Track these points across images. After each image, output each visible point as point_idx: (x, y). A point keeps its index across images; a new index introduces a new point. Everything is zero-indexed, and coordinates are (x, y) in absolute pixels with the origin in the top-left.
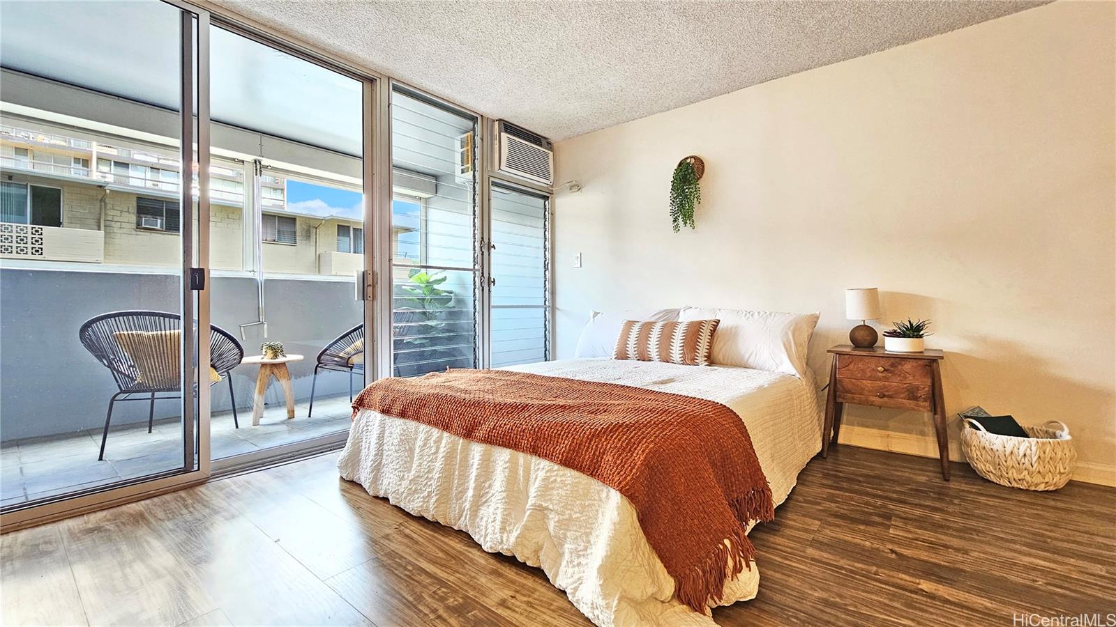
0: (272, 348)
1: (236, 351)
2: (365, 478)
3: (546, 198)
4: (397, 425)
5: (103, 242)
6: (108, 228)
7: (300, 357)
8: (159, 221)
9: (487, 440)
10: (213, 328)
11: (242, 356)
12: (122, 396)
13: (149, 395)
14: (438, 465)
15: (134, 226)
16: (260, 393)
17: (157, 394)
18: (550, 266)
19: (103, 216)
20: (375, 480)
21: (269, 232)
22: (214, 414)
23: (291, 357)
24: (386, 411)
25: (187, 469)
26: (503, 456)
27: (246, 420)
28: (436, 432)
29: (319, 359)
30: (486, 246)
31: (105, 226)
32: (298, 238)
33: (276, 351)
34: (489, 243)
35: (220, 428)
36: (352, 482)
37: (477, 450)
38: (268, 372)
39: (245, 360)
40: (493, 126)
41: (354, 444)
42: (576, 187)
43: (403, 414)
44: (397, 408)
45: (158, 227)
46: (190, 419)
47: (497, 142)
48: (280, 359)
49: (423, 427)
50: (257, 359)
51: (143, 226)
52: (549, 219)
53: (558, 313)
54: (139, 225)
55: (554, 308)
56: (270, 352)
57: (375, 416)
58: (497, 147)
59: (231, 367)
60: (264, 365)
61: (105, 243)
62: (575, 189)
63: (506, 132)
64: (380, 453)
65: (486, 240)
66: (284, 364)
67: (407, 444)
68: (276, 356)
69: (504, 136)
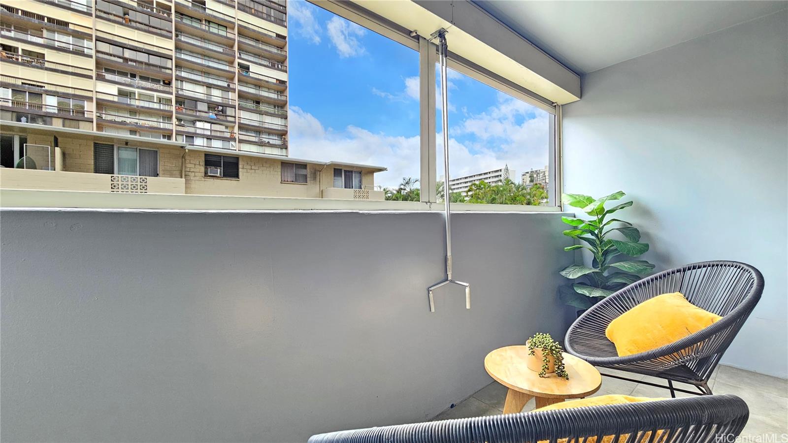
51: (209, 174)
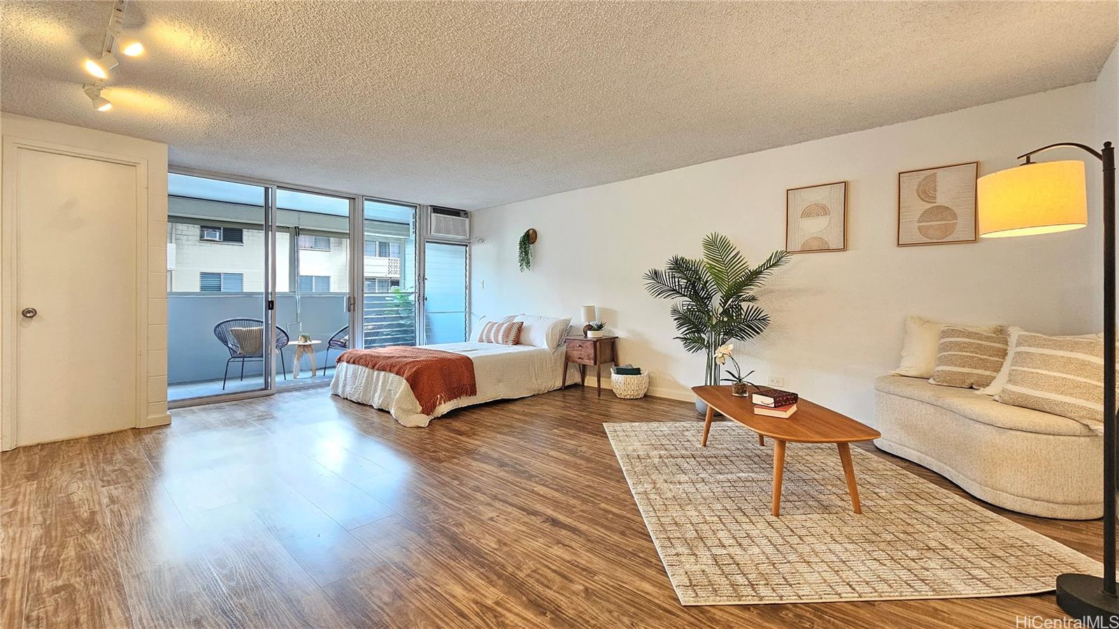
0: (304, 337)
1: (286, 338)
2: (340, 392)
3: (466, 246)
4: (352, 367)
5: (175, 253)
6: (178, 241)
7: (319, 342)
8: (218, 234)
9: (378, 369)
10: (277, 327)
11: (288, 341)
12: (233, 359)
13: (242, 359)
14: (364, 381)
15: (198, 238)
16: (298, 359)
17: (245, 359)
18: (468, 287)
19: (174, 230)
20: (343, 391)
21: (307, 240)
22: (277, 373)
23: (314, 342)
24: (348, 362)
25: (266, 389)
26: (382, 373)
27: (289, 377)
28: (364, 368)
29: (329, 343)
30: (422, 279)
31: (176, 239)
32: (331, 244)
33: (306, 338)
34: (424, 276)
35: (279, 379)
36: (336, 395)
37: (376, 373)
38: (302, 350)
39: (289, 343)
40: (427, 208)
41: (336, 378)
42: (482, 240)
43: (354, 363)
44: (352, 361)
45: (217, 239)
46: (267, 374)
47: (429, 218)
48: (309, 343)
49: (361, 367)
50: (296, 343)
52: (469, 258)
53: (472, 316)
54: (202, 237)
55: (470, 313)
56: (303, 339)
57: (344, 364)
58: (429, 221)
59: (283, 346)
60: (300, 346)
61: (177, 253)
62: (480, 241)
63: (434, 212)
64: (345, 380)
65: (422, 276)
66: (310, 345)
67: (355, 375)
68: (306, 341)
69: (433, 215)
